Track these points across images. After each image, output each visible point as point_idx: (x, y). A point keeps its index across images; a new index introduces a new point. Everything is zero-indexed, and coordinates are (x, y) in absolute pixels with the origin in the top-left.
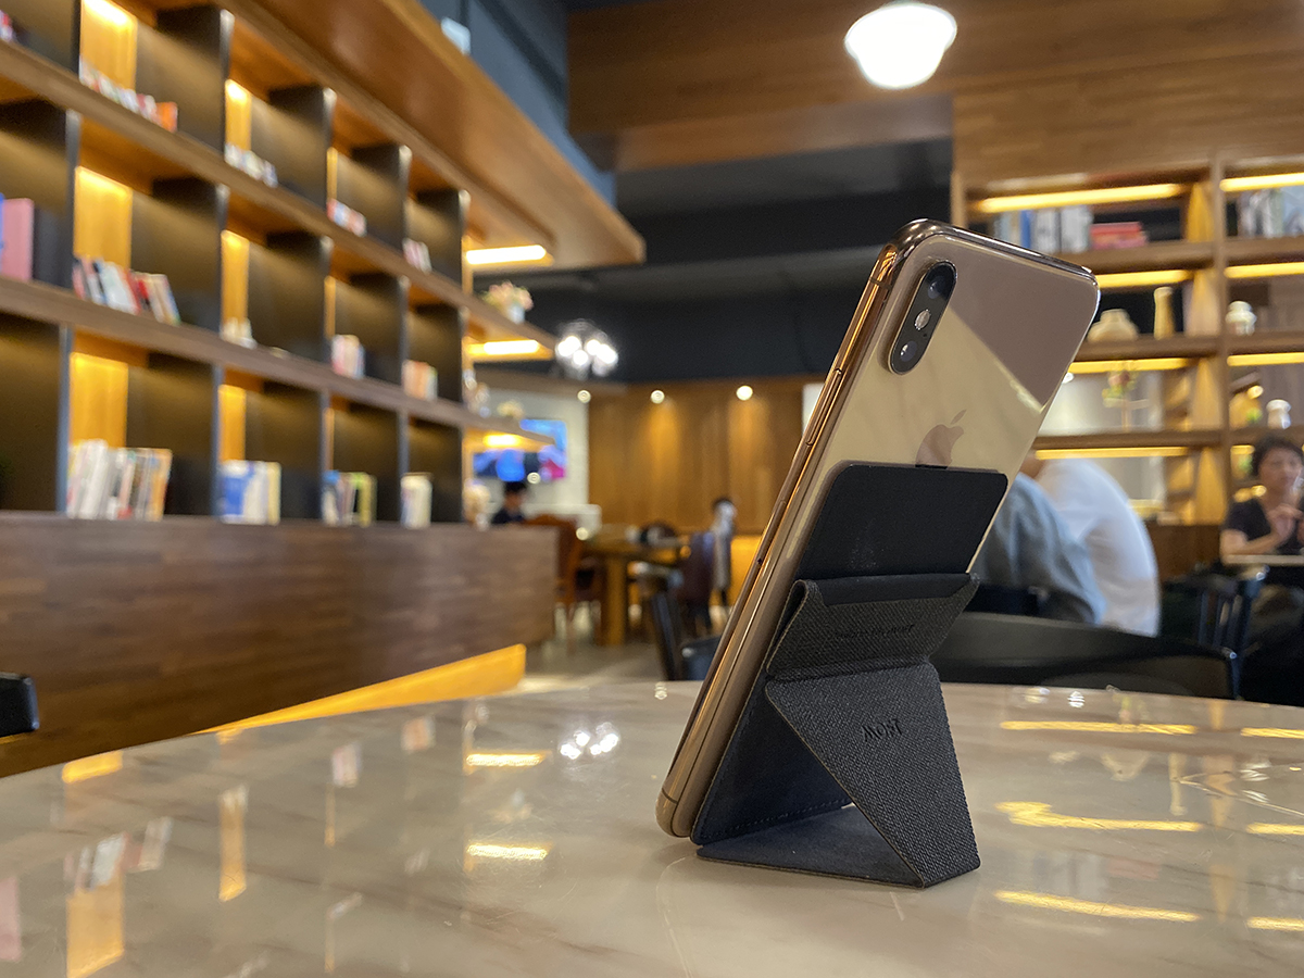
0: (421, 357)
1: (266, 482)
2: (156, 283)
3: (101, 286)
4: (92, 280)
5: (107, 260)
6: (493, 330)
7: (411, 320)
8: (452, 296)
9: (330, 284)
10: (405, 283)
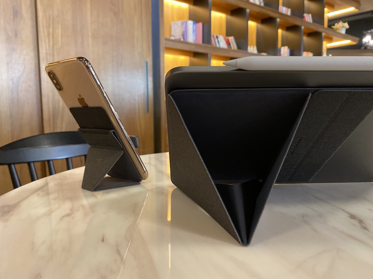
0: (308, 50)
2: (231, 39)
3: (218, 41)
4: (216, 40)
5: (220, 34)
6: (334, 38)
7: (305, 39)
8: (320, 29)
9: (280, 31)
10: (303, 27)
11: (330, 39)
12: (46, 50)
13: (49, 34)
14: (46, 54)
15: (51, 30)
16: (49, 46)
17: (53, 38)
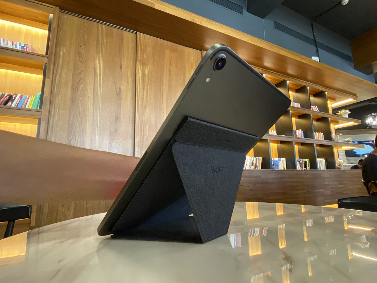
0: (318, 131)
1: (283, 161)
6: (340, 121)
7: (315, 123)
8: (326, 116)
9: (294, 119)
10: (311, 115)
11: (336, 122)
12: (139, 139)
13: (141, 130)
14: (139, 142)
15: (143, 128)
16: (141, 137)
17: (143, 132)
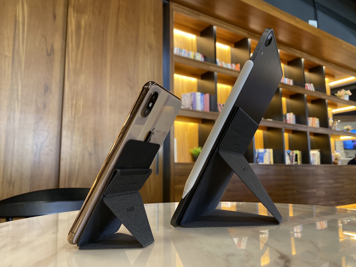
0: (313, 116)
1: (269, 153)
6: (338, 104)
7: (309, 105)
8: (323, 96)
9: (284, 99)
10: (305, 95)
11: (335, 106)
12: (69, 118)
13: (72, 105)
14: (68, 122)
15: (74, 102)
17: (76, 108)
